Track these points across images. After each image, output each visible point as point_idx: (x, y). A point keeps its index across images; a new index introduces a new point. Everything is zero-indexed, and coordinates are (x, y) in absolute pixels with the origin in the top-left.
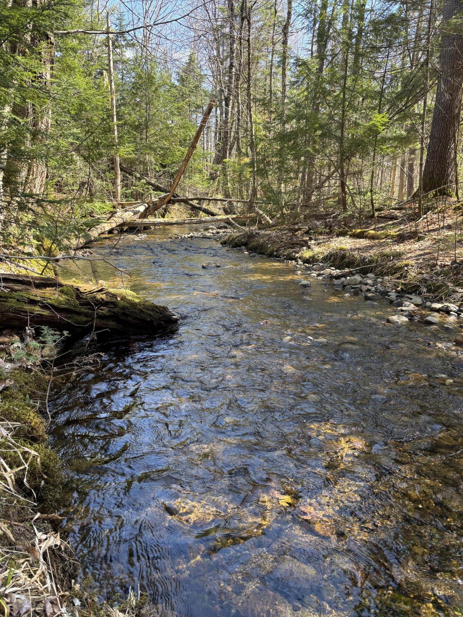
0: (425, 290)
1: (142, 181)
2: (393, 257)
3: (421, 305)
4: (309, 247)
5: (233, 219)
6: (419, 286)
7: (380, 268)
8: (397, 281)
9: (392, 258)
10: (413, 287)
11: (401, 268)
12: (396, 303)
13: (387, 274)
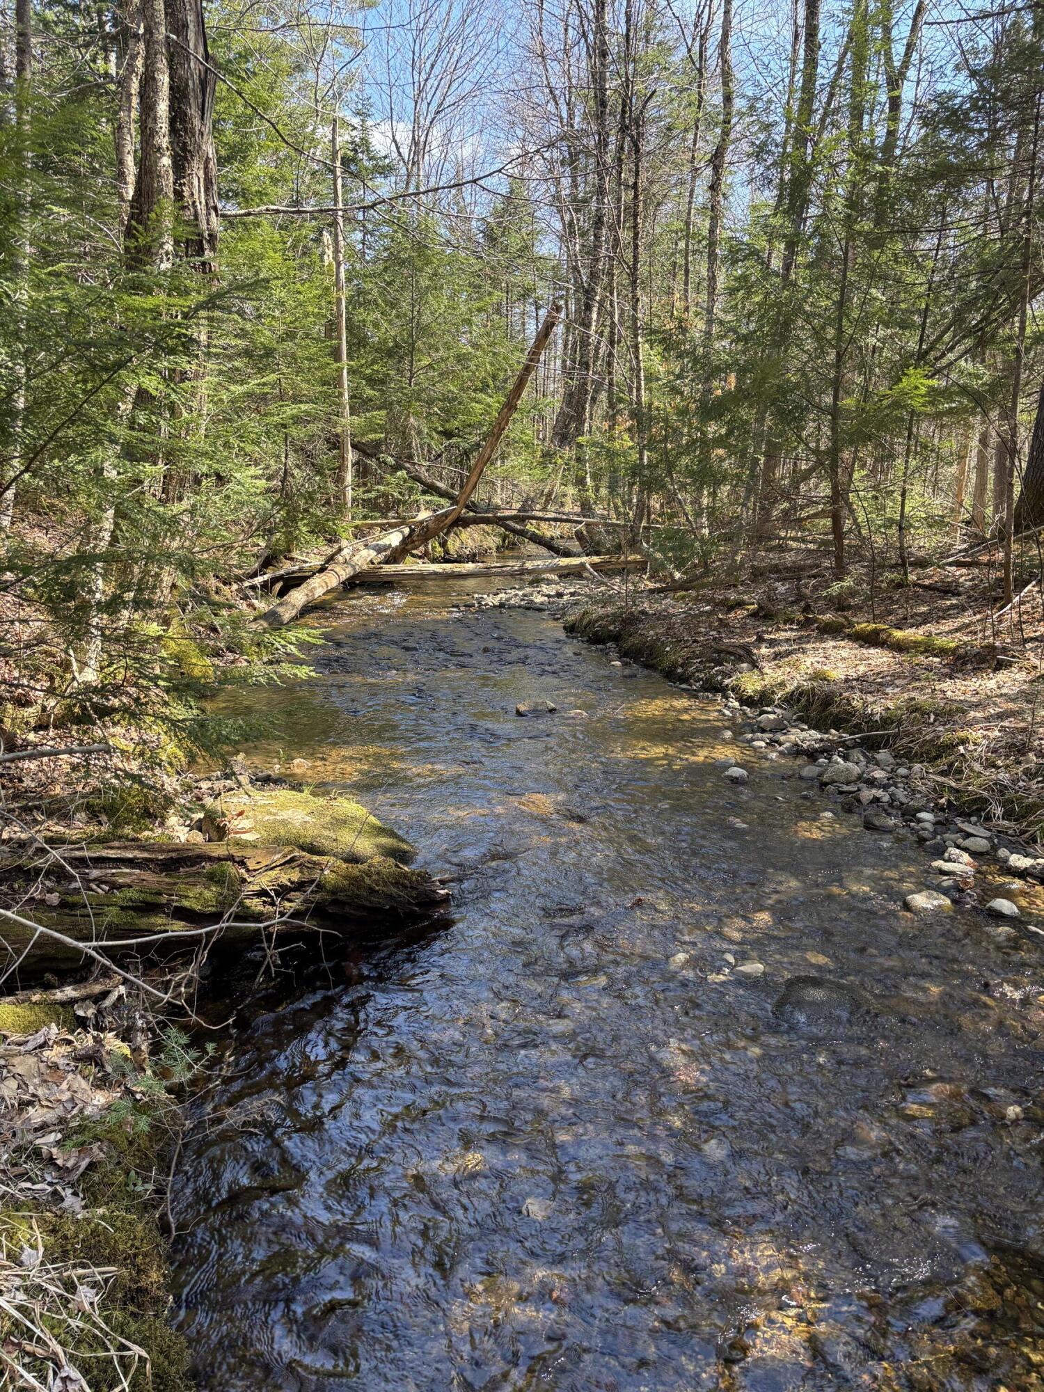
0: (999, 811)
1: (399, 473)
2: (936, 715)
3: (987, 853)
4: (754, 665)
5: (593, 565)
6: (986, 800)
7: (906, 740)
8: (940, 779)
9: (932, 717)
10: (975, 801)
11: (951, 747)
12: (931, 846)
13: (919, 757)
